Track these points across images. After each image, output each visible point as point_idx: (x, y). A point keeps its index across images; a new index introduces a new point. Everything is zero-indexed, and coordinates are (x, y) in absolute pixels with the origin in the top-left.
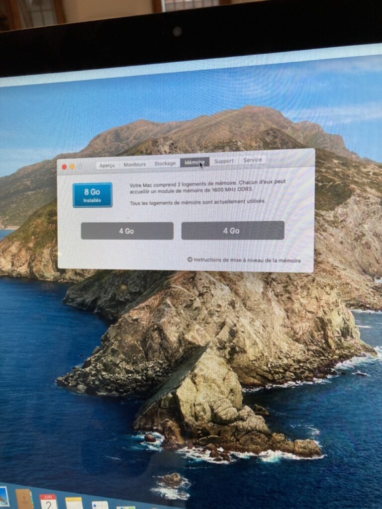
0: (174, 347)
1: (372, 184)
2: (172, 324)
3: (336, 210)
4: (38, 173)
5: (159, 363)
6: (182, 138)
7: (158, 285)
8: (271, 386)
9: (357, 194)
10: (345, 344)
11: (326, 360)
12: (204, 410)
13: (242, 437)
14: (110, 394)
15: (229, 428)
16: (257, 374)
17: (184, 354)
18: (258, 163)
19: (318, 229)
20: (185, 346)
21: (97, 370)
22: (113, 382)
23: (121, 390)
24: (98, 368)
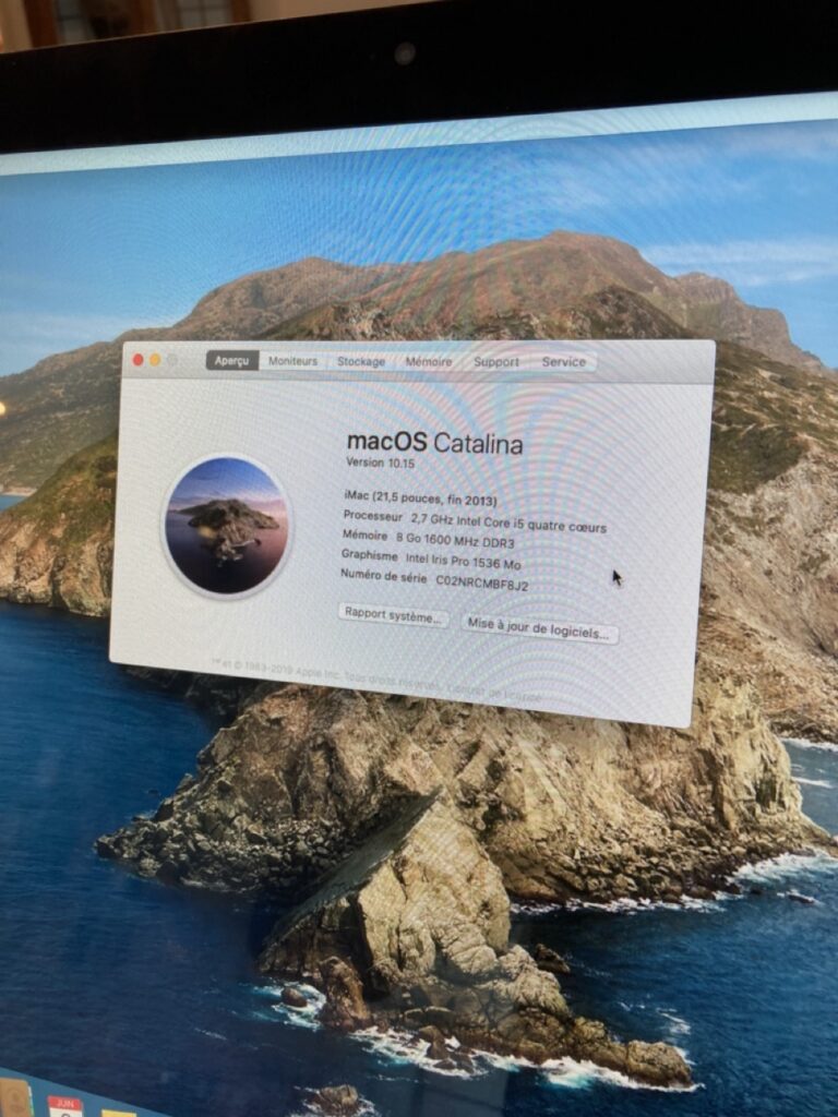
0: (358, 792)
2: (358, 736)
3: (759, 492)
4: (81, 372)
5: (323, 825)
6: (405, 302)
8: (580, 905)
9: (814, 457)
10: (764, 821)
11: (714, 854)
12: (419, 946)
13: (504, 1018)
14: (211, 887)
15: (474, 995)
16: (549, 874)
17: (380, 810)
18: (578, 369)
19: (713, 536)
20: (384, 791)
22: (218, 859)
23: (236, 880)
24: (188, 825)
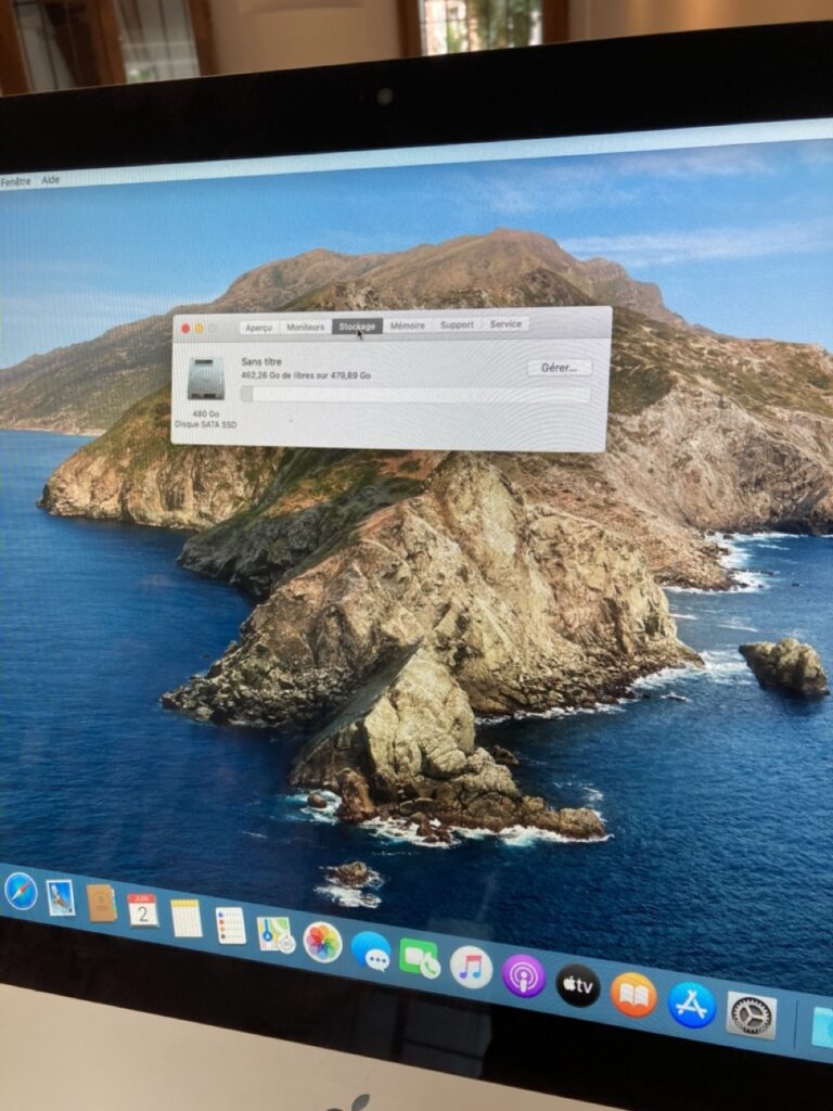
0: (362, 645)
1: (707, 370)
2: (361, 605)
3: (644, 413)
4: (140, 338)
5: (337, 671)
6: (388, 283)
7: (340, 538)
8: (524, 715)
9: (681, 387)
10: (651, 646)
11: (617, 672)
12: (410, 754)
13: (472, 802)
14: (253, 724)
15: (450, 786)
16: (501, 694)
17: (379, 657)
18: (516, 329)
19: (613, 447)
20: (382, 643)
21: (231, 682)
22: (258, 703)
23: (271, 717)
24: (234, 679)
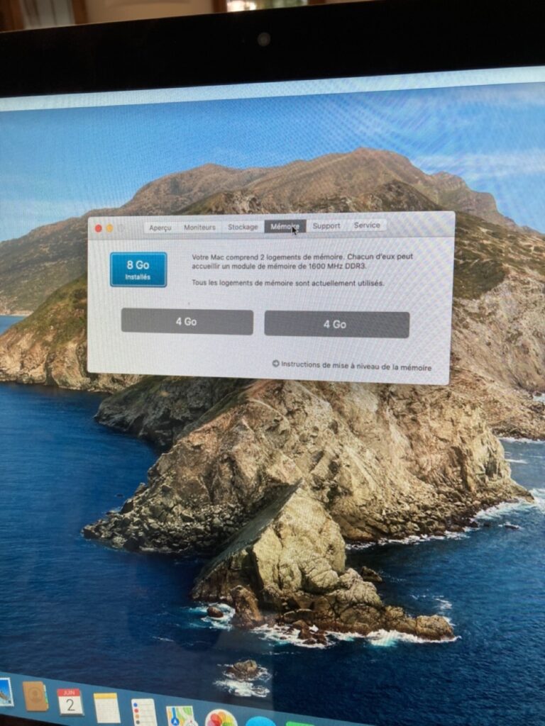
0: (250, 486)
1: (533, 264)
2: (250, 452)
3: (482, 298)
4: (60, 237)
5: (229, 508)
6: (269, 191)
7: (231, 399)
8: (386, 541)
9: (512, 277)
10: (490, 485)
11: (463, 506)
12: (291, 574)
13: (344, 611)
14: (160, 551)
15: (325, 599)
16: (368, 525)
17: (265, 495)
18: (376, 229)
19: (457, 325)
20: (267, 484)
21: (141, 516)
22: (164, 533)
23: (175, 545)
24: (144, 514)
